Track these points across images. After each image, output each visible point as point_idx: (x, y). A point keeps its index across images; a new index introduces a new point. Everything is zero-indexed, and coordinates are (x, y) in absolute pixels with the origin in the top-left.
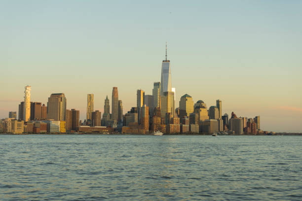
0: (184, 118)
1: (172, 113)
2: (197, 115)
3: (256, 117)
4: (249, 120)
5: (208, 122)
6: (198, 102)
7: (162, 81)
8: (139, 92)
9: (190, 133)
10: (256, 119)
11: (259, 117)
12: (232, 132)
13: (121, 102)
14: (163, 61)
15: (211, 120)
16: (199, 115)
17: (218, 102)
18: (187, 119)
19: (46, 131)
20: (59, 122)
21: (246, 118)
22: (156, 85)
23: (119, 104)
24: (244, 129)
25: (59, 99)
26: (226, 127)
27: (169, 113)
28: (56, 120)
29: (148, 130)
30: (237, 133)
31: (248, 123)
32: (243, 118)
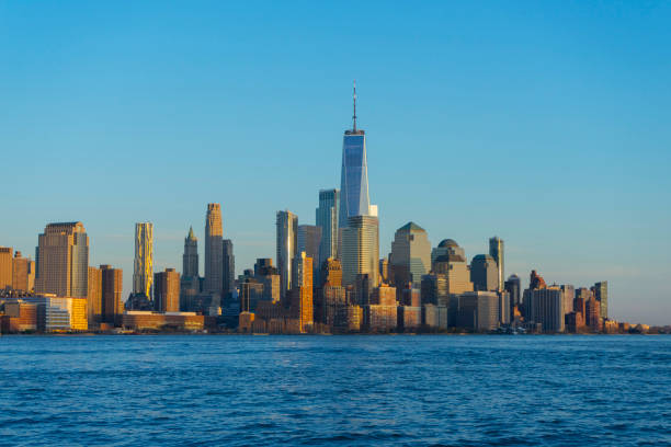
0: (407, 286)
1: (372, 273)
2: (441, 280)
3: (598, 285)
4: (578, 292)
5: (470, 299)
6: (442, 244)
7: (343, 187)
8: (282, 218)
9: (423, 329)
10: (597, 289)
11: (605, 283)
12: (535, 327)
13: (232, 245)
14: (347, 132)
15: (480, 293)
16: (447, 279)
17: (494, 243)
18: (415, 291)
19: (35, 327)
20: (70, 301)
21: (571, 288)
22: (327, 197)
23: (225, 250)
24: (566, 316)
25: (71, 239)
26: (517, 313)
27: (366, 276)
28: (63, 295)
29: (311, 323)
30: (550, 328)
31: (577, 302)
32: (563, 287)
